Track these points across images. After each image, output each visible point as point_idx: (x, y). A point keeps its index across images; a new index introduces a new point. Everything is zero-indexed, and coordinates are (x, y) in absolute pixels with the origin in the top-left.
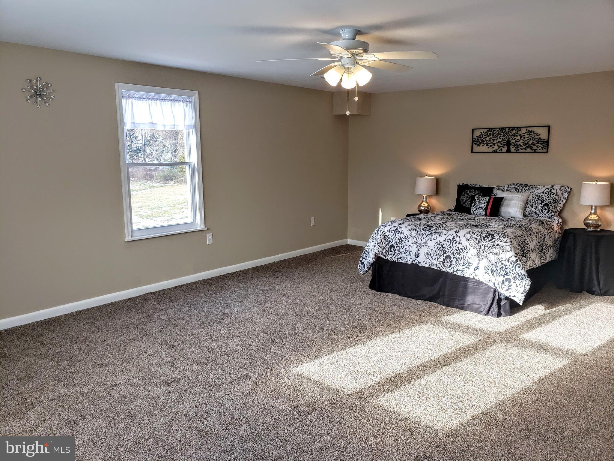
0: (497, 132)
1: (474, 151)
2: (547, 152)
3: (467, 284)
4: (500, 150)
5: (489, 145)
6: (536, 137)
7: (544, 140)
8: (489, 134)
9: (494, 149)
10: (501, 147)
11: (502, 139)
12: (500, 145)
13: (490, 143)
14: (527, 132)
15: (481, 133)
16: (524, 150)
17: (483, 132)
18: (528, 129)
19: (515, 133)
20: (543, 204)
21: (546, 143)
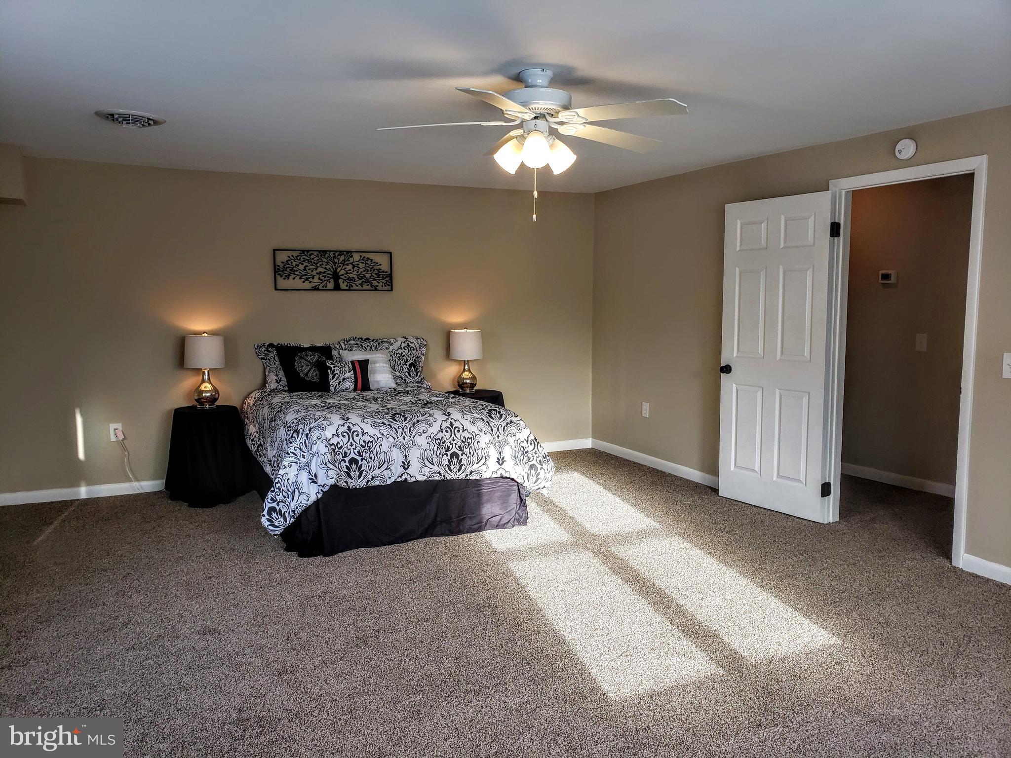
0: (316, 257)
1: (278, 287)
2: (392, 290)
3: (481, 489)
4: (323, 287)
5: (304, 277)
6: (375, 268)
7: (386, 272)
8: (302, 260)
9: (313, 285)
10: (325, 281)
11: (326, 268)
12: (323, 278)
13: (305, 275)
14: (362, 260)
15: (289, 257)
16: (360, 287)
17: (293, 256)
18: (364, 254)
19: (345, 260)
20: (408, 364)
21: (389, 277)
